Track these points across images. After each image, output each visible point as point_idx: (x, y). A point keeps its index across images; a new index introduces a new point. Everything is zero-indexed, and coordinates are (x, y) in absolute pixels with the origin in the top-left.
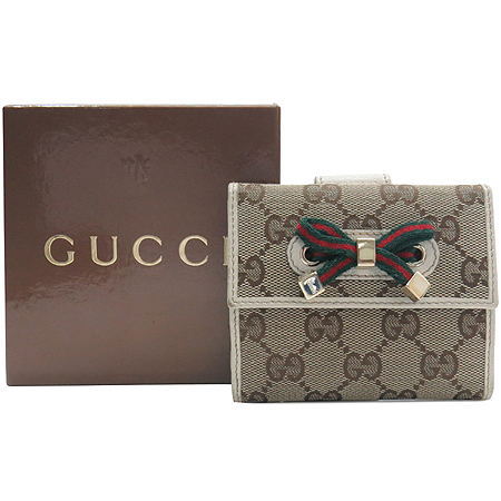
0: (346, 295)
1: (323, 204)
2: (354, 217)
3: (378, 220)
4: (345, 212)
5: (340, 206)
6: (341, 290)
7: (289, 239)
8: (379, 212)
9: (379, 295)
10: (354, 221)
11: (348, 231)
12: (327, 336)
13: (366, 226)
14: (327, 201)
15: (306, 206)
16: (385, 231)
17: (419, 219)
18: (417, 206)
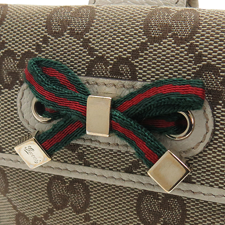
0: (87, 164)
1: (67, 38)
2: (101, 59)
3: (133, 67)
4: (91, 51)
5: (86, 43)
6: (81, 157)
7: (22, 83)
8: (135, 54)
9: (128, 171)
10: (101, 66)
11: (91, 79)
12: (72, 205)
13: (115, 74)
14: (72, 33)
15: (45, 40)
16: (139, 84)
17: (187, 70)
18: (192, 48)
